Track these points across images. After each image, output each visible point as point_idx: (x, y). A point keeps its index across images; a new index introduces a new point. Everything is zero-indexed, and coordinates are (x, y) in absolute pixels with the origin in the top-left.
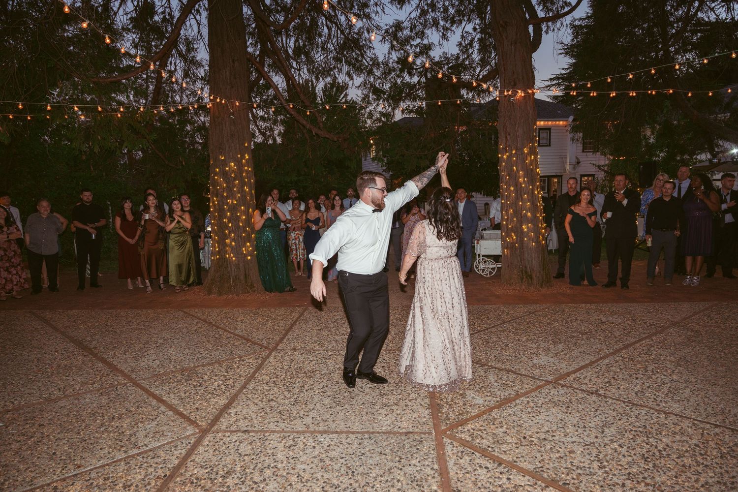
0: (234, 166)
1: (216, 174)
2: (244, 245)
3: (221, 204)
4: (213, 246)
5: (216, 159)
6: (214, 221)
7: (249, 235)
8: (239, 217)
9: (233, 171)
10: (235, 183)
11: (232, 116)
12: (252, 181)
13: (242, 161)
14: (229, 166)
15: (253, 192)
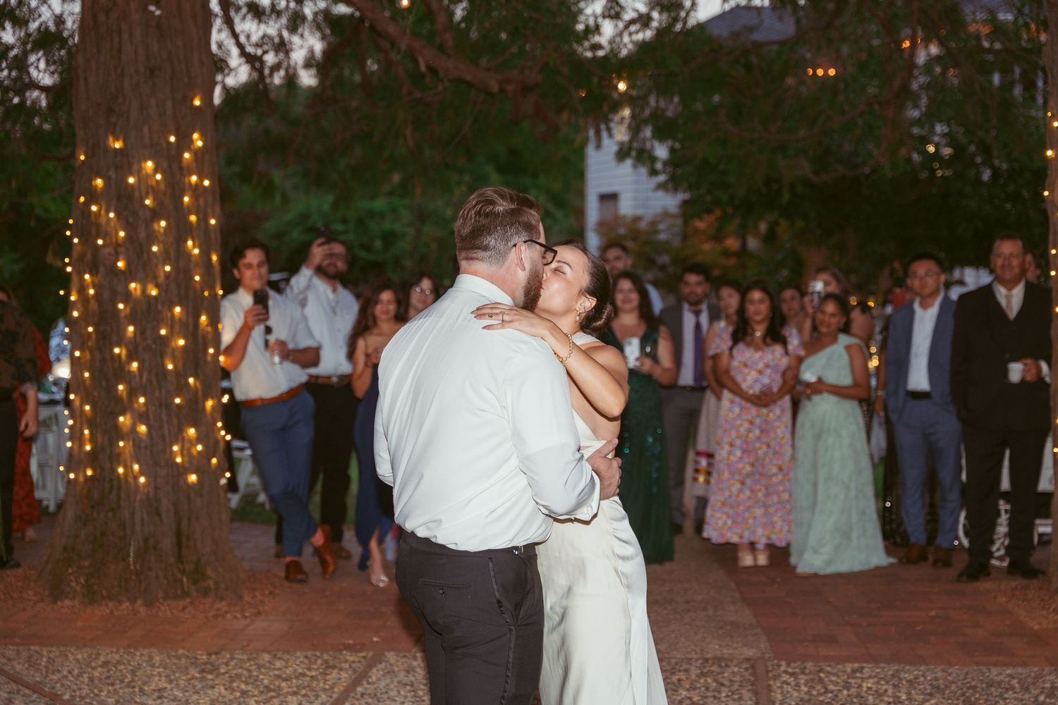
0: (156, 171)
1: (93, 196)
2: (178, 436)
3: (106, 295)
4: (75, 435)
5: (98, 148)
6: (82, 351)
7: (194, 404)
8: (164, 341)
9: (150, 190)
10: (156, 227)
11: (152, 8)
12: (213, 222)
13: (180, 155)
14: (139, 173)
15: (214, 258)
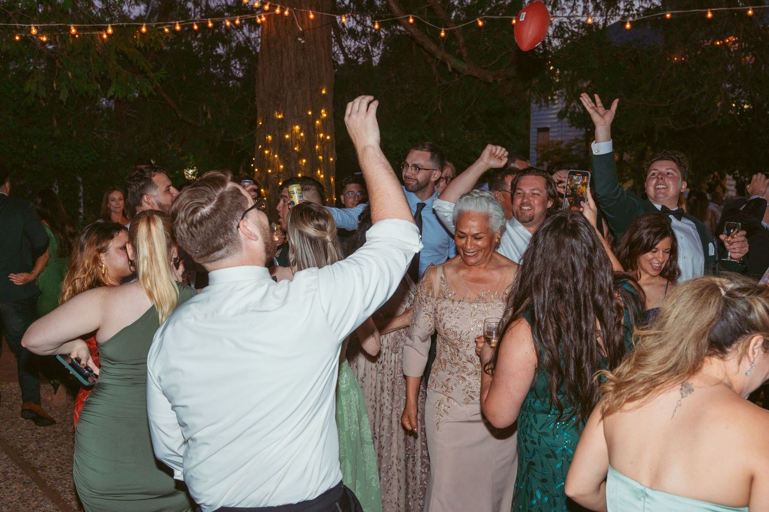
0: (300, 131)
5: (268, 119)
9: (297, 142)
10: (301, 163)
11: (300, 39)
12: (331, 159)
13: (314, 122)
14: (291, 132)
15: (332, 180)
